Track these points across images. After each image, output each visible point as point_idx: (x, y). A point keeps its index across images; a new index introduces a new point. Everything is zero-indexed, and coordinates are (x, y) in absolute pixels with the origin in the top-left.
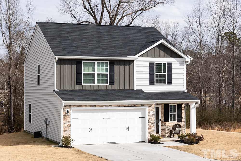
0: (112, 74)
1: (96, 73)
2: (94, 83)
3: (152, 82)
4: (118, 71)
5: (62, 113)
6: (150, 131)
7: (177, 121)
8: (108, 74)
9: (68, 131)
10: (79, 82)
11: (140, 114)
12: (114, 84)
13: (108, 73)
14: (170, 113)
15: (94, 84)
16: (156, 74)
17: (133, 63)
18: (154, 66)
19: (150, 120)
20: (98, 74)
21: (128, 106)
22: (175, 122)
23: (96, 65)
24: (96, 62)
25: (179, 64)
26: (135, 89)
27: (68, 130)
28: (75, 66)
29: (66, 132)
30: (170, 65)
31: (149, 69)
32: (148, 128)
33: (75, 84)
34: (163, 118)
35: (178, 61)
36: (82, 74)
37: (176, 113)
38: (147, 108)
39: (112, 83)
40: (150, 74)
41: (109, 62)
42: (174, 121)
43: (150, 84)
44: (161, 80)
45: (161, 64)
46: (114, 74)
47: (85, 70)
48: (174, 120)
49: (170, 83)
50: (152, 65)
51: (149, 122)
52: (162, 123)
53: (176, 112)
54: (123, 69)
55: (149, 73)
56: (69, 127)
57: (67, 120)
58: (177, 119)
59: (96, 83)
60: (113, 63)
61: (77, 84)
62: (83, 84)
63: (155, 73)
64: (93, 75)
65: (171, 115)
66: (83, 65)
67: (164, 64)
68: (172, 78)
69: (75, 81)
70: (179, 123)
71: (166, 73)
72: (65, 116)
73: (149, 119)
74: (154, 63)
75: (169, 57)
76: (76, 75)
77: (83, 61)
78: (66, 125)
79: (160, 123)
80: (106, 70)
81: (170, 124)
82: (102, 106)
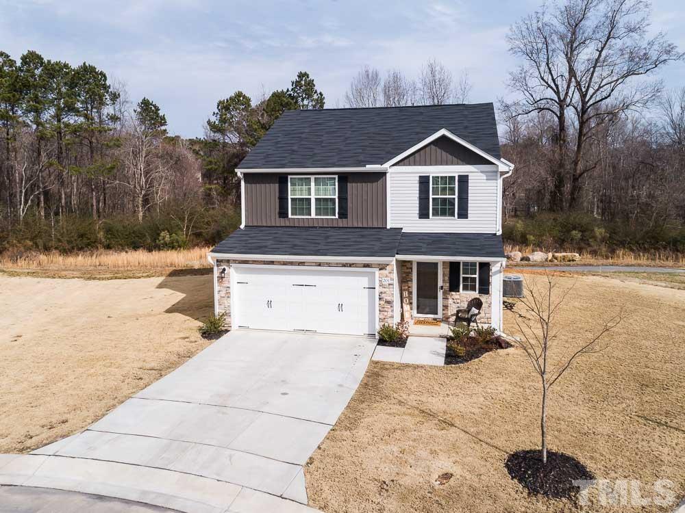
0: (343, 200)
1: (313, 197)
2: (310, 215)
3: (424, 214)
4: (355, 192)
5: (216, 272)
6: (382, 317)
7: (479, 293)
8: (333, 200)
9: (227, 305)
10: (283, 213)
11: (364, 281)
12: (347, 218)
13: (336, 197)
14: (462, 276)
15: (309, 217)
16: (433, 199)
17: (384, 178)
18: (429, 183)
19: (383, 295)
20: (316, 199)
22: (475, 294)
23: (313, 184)
24: (313, 178)
25: (485, 178)
26: (388, 227)
27: (226, 302)
28: (277, 185)
29: (223, 306)
30: (464, 180)
31: (418, 189)
32: (380, 311)
33: (277, 216)
34: (448, 285)
35: (482, 172)
36: (287, 199)
37: (477, 276)
38: (377, 272)
39: (343, 215)
40: (420, 199)
41: (336, 177)
42: (474, 292)
43: (420, 218)
44: (445, 209)
45: (444, 178)
46: (347, 199)
47: (294, 192)
48: (473, 289)
49: (463, 214)
50: (424, 181)
51: (380, 299)
53: (477, 273)
54: (365, 189)
55: (418, 195)
56: (228, 297)
57: (225, 285)
58: (479, 288)
59: (313, 215)
60: (344, 179)
61: (280, 217)
62: (290, 216)
63: (431, 196)
64: (308, 201)
65: (465, 279)
66: (289, 184)
67: (452, 178)
68: (469, 205)
69: (277, 210)
70: (483, 298)
71: (456, 197)
72: (221, 278)
73: (381, 293)
74: (428, 177)
75: (463, 165)
76: (277, 201)
77: (289, 177)
78: (223, 294)
79: (440, 294)
80: (332, 192)
81: (464, 297)
82: (285, 263)
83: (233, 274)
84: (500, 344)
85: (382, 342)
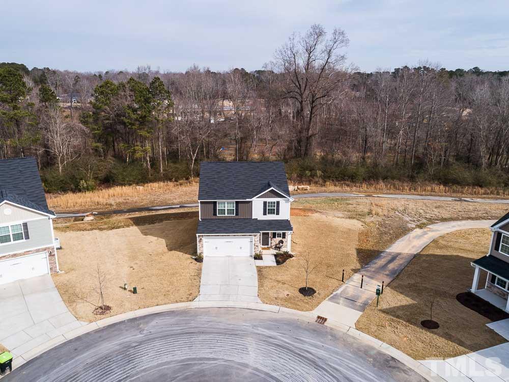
0: (237, 209)
1: (226, 209)
2: (225, 214)
3: (265, 214)
4: (241, 207)
5: (198, 240)
6: (255, 251)
8: (234, 210)
10: (215, 214)
11: (249, 240)
12: (238, 216)
13: (235, 208)
17: (251, 203)
18: (267, 204)
19: (255, 244)
21: (241, 235)
22: (281, 239)
23: (226, 204)
24: (226, 202)
25: (285, 202)
26: (253, 218)
27: (201, 249)
28: (212, 205)
30: (278, 203)
31: (263, 206)
32: (254, 249)
33: (213, 215)
34: (272, 236)
35: (284, 200)
36: (217, 209)
37: (282, 233)
38: (253, 237)
39: (237, 214)
41: (235, 203)
43: (263, 215)
44: (272, 212)
45: (272, 202)
47: (219, 207)
48: (280, 237)
49: (278, 214)
50: (265, 203)
52: (271, 239)
54: (244, 206)
55: (263, 208)
56: (202, 247)
58: (282, 237)
60: (238, 203)
62: (218, 215)
63: (267, 208)
64: (225, 210)
66: (217, 205)
67: (274, 202)
68: (280, 211)
69: (213, 213)
70: (284, 240)
71: (275, 208)
72: (200, 241)
74: (266, 202)
75: (278, 198)
76: (213, 210)
77: (217, 203)
78: (200, 246)
79: (270, 239)
80: (233, 207)
81: (278, 239)
82: (223, 236)
83: (204, 239)
84: (291, 256)
85: (255, 258)
